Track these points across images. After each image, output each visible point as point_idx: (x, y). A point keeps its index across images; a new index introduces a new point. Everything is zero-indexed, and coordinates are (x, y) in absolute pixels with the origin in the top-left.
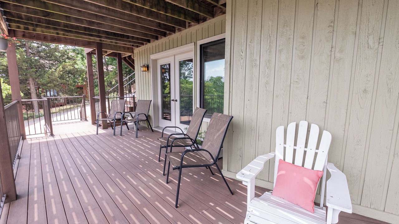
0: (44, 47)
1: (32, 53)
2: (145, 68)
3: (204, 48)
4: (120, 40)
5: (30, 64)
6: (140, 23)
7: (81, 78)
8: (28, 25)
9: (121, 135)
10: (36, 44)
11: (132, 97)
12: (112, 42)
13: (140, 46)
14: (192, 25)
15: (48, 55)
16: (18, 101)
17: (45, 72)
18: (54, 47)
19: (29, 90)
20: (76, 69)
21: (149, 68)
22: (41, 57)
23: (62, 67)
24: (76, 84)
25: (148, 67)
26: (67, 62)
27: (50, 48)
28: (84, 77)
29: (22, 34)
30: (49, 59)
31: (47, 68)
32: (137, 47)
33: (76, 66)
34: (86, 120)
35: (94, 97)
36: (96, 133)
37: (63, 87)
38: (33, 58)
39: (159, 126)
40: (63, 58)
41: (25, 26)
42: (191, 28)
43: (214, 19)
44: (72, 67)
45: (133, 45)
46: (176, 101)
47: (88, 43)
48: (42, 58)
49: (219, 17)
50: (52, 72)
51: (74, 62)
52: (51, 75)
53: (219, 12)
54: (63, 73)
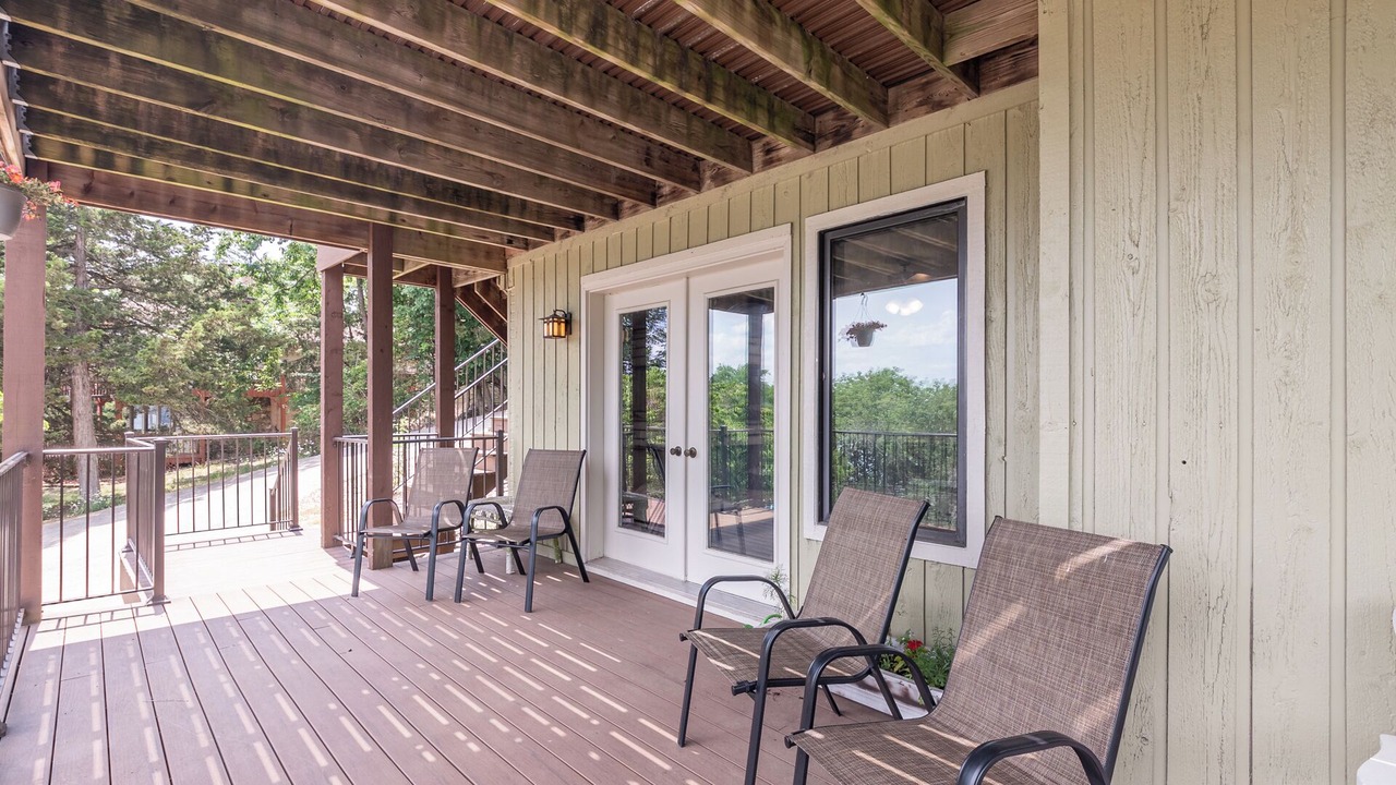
0: (142, 254)
1: (95, 276)
2: (559, 324)
3: (834, 243)
4: (469, 218)
5: (85, 313)
6: (578, 147)
7: (265, 367)
8: (113, 145)
9: (459, 598)
10: (116, 244)
11: (493, 438)
12: (433, 226)
13: (536, 245)
14: (779, 160)
15: (156, 281)
16: (28, 456)
17: (137, 341)
18: (180, 255)
19: (70, 406)
20: (255, 331)
21: (575, 327)
22: (127, 290)
23: (204, 327)
24: (248, 388)
25: (568, 321)
26: (223, 309)
27: (167, 256)
28: (280, 361)
29: (81, 182)
30: (156, 296)
31: (148, 326)
32: (527, 249)
33: (256, 324)
34: (295, 528)
35: (340, 439)
36: (351, 592)
37: (200, 397)
38: (97, 291)
39: (603, 557)
40: (211, 294)
41: (99, 148)
42: (775, 173)
43: (886, 131)
44: (242, 324)
45: (510, 242)
46: (693, 453)
47: (338, 228)
48: (131, 291)
49: (916, 120)
50: (164, 343)
51: (251, 309)
52: (161, 352)
53: (915, 103)
54: (205, 345)
